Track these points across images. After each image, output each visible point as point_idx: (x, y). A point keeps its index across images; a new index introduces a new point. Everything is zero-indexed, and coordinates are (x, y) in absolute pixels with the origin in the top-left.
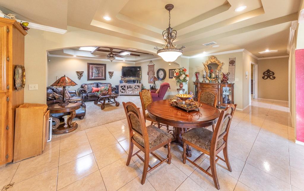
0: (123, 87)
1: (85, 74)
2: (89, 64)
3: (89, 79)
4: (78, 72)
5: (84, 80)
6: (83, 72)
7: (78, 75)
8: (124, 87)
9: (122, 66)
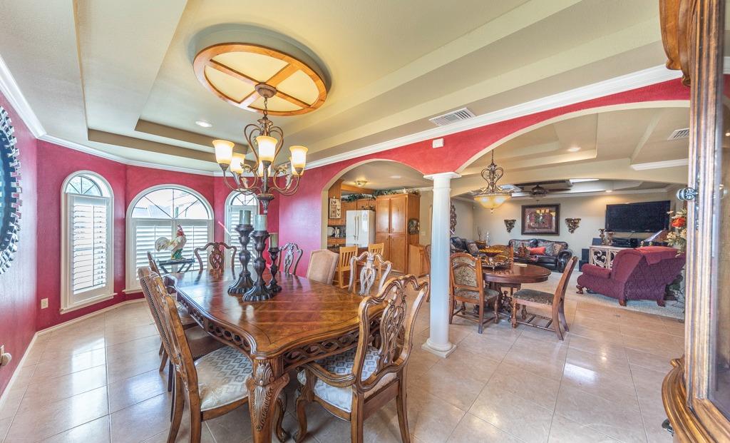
0: (599, 253)
1: (518, 224)
2: (524, 208)
3: (523, 233)
4: (506, 221)
5: (516, 233)
6: (514, 221)
7: (507, 226)
8: (603, 255)
9: (607, 206)
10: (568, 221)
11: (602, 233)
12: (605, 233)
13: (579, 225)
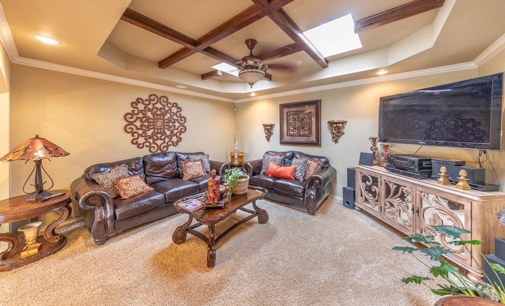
0: (369, 180)
1: (276, 130)
2: (281, 108)
3: (282, 142)
4: (265, 126)
7: (266, 133)
8: (373, 183)
9: (380, 98)
10: (331, 124)
11: (374, 144)
12: (379, 145)
13: (344, 131)
